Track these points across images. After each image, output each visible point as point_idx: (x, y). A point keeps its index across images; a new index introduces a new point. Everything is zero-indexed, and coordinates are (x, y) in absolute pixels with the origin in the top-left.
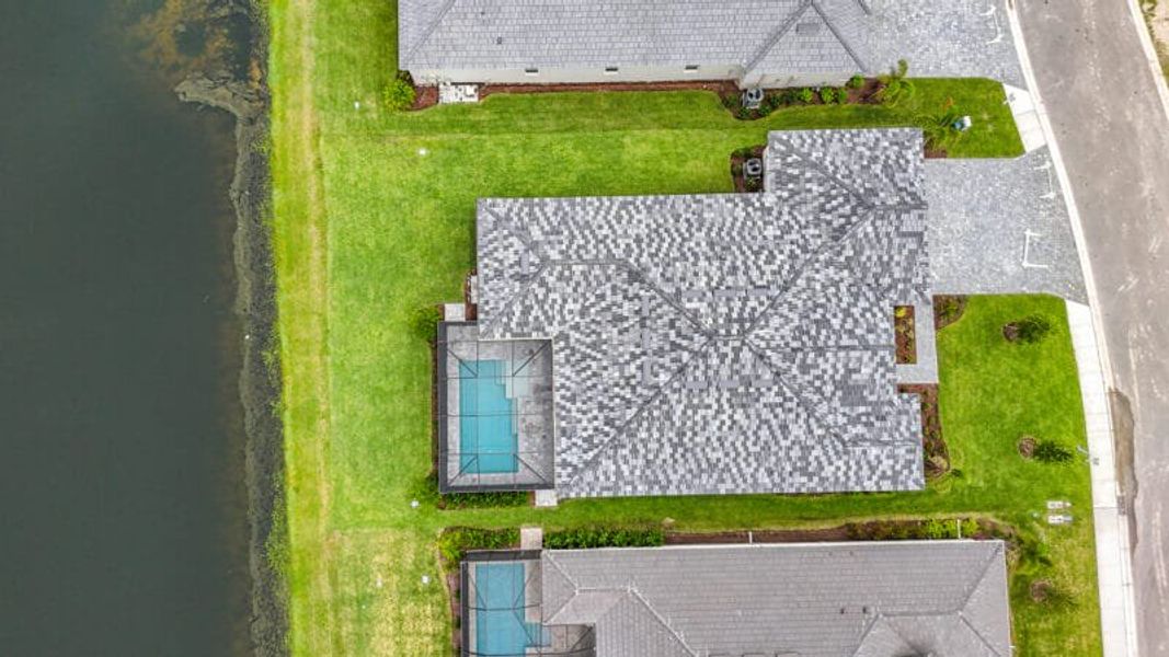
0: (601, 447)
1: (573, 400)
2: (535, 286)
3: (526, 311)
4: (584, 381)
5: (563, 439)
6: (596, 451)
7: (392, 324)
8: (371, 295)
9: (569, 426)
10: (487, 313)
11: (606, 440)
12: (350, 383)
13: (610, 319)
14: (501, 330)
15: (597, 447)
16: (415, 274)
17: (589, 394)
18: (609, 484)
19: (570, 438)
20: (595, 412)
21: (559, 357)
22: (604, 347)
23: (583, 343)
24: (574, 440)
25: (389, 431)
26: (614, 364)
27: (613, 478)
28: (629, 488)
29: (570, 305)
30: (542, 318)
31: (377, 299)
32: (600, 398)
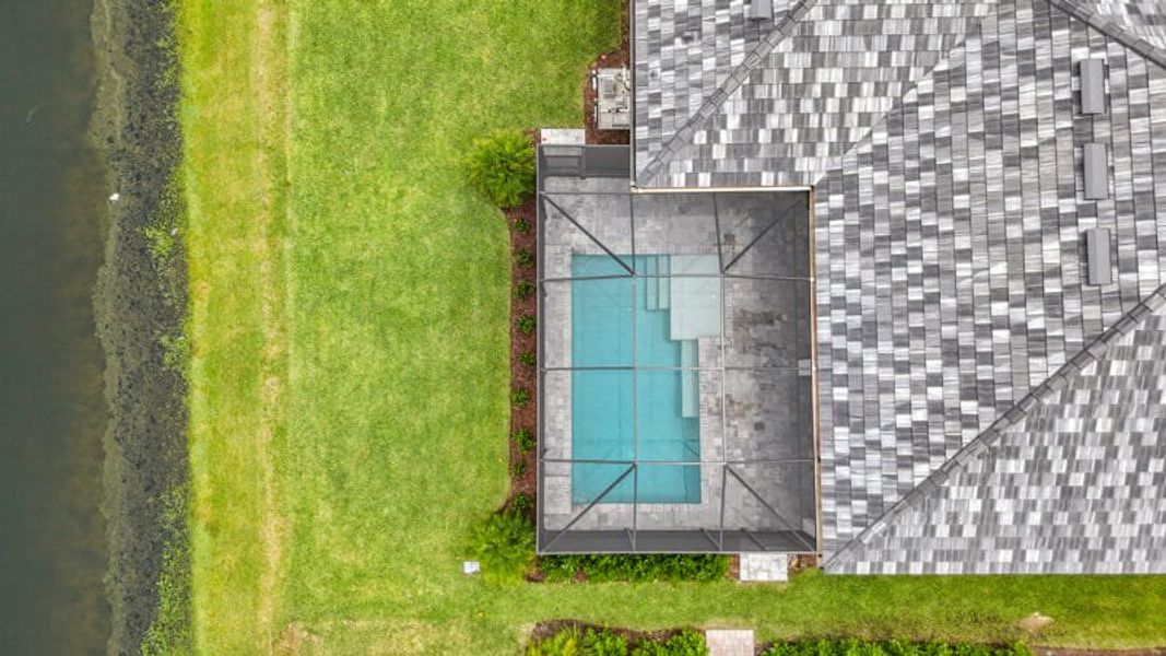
0: (950, 453)
1: (868, 334)
2: (785, 46)
3: (756, 114)
4: (900, 288)
5: (841, 432)
6: (937, 463)
7: (424, 172)
8: (382, 108)
9: (859, 398)
10: (656, 124)
11: (969, 435)
12: (331, 299)
13: (980, 128)
14: (689, 165)
15: (940, 452)
16: (478, 64)
17: (916, 320)
18: (960, 545)
19: (859, 428)
20: (934, 366)
21: (828, 234)
22: (961, 201)
23: (900, 195)
24: (872, 433)
25: (418, 404)
26: (990, 244)
27: (970, 531)
28: (1006, 556)
29: (865, 103)
30: (793, 135)
31: (395, 114)
32: (949, 331)
